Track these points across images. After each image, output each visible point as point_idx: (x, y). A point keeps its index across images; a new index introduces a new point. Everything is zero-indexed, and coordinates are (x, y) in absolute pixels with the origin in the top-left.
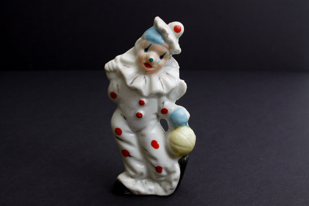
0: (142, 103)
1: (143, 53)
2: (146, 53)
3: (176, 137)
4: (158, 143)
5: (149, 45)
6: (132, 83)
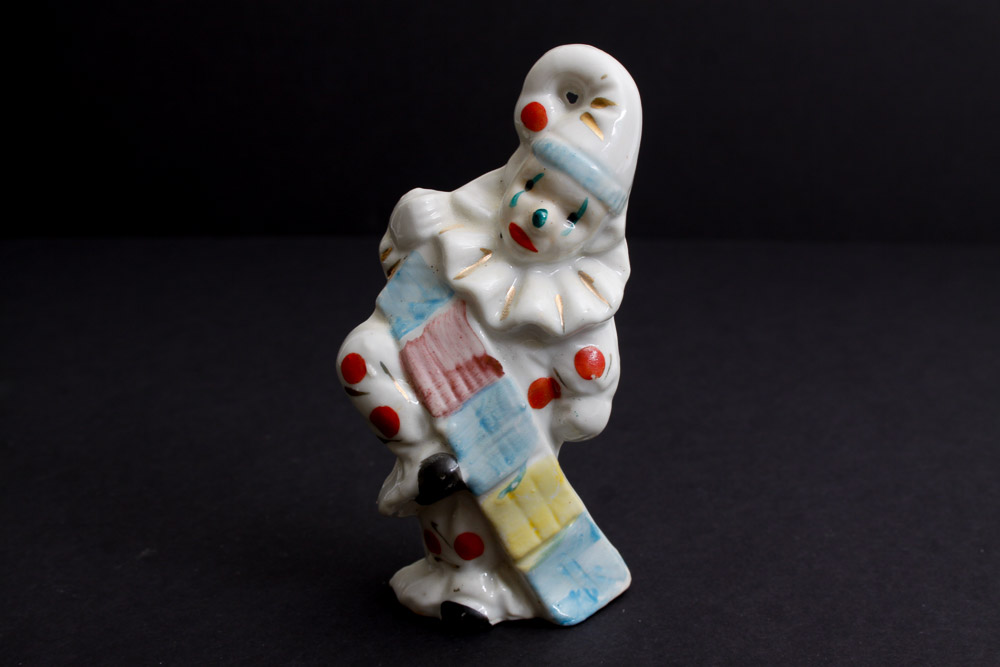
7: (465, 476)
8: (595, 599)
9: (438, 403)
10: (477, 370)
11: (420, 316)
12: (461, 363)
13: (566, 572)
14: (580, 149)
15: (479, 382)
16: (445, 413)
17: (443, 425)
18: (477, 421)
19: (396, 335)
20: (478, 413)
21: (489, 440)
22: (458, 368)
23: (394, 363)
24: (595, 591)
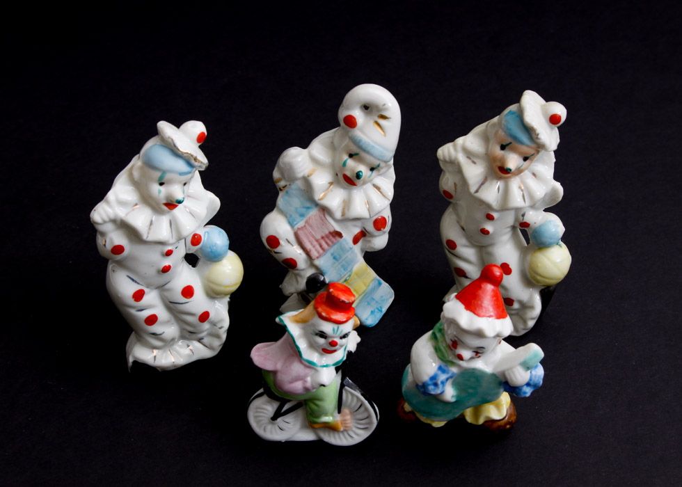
0: (490, 218)
1: (497, 151)
2: (502, 152)
3: (539, 265)
4: (510, 267)
5: (508, 143)
6: (477, 191)
7: (327, 281)
8: (381, 311)
9: (314, 254)
10: (331, 237)
11: (302, 215)
12: (324, 235)
13: (369, 304)
14: (376, 143)
15: (332, 242)
16: (318, 258)
17: (317, 262)
18: (331, 258)
19: (292, 225)
20: (332, 254)
21: (337, 263)
22: (322, 238)
23: (292, 238)
24: (381, 307)
